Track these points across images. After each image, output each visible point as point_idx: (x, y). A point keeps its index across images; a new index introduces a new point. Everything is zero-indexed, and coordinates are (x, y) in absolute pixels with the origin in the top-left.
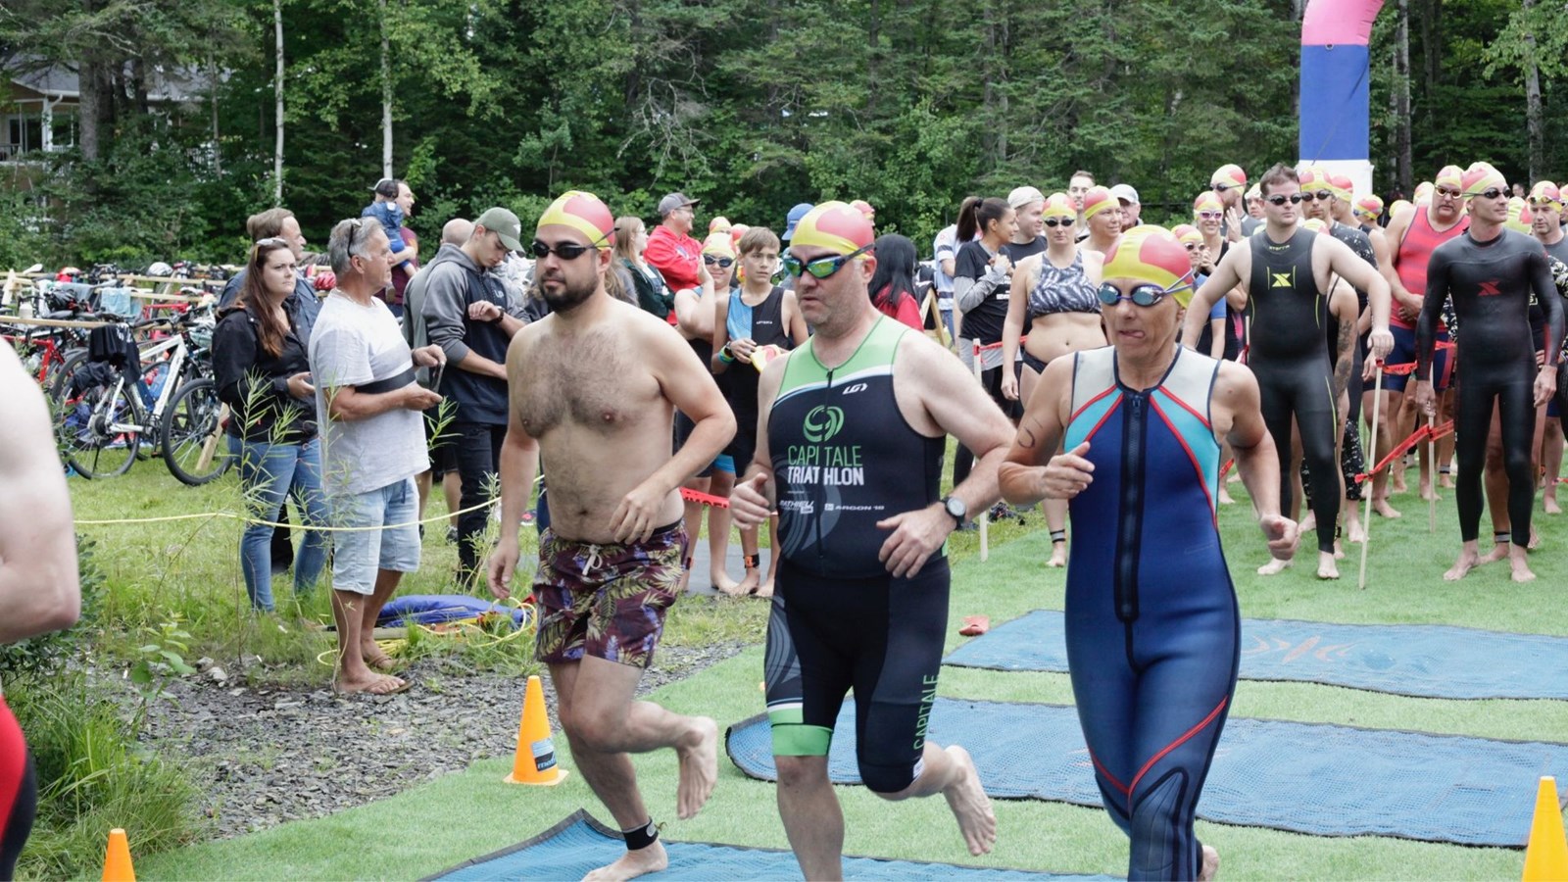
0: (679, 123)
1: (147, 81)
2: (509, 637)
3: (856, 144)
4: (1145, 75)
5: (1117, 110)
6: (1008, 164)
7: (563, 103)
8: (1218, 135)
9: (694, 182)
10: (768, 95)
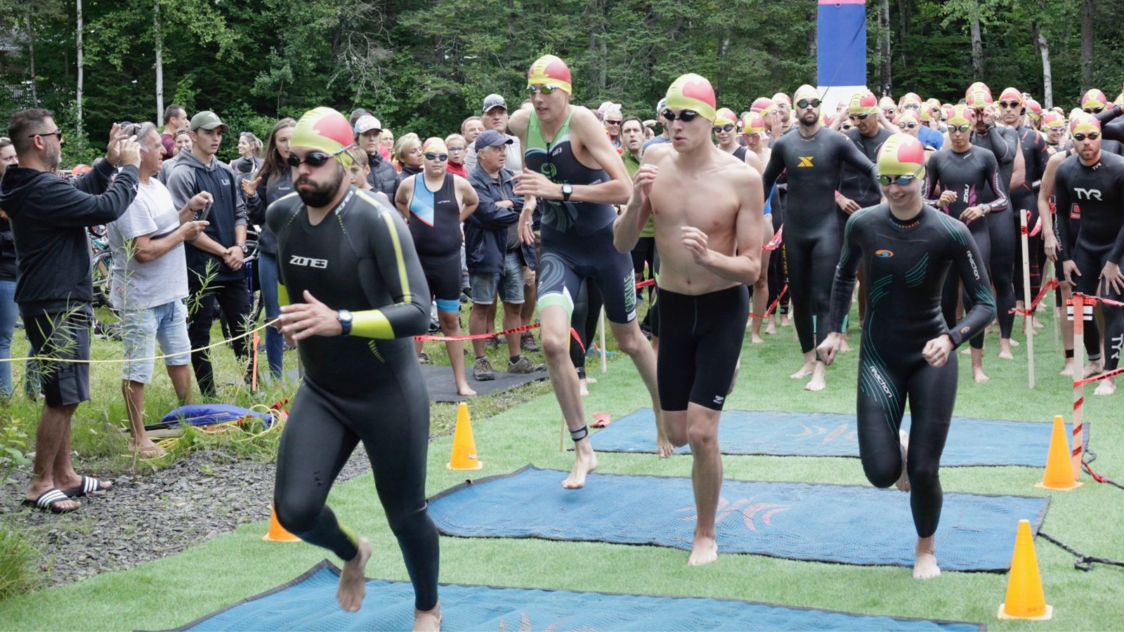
0: (371, 63)
2: (261, 434)
3: (499, 78)
4: (703, 28)
5: (685, 53)
6: (607, 92)
7: (286, 49)
8: (756, 70)
9: (382, 106)
10: (434, 44)
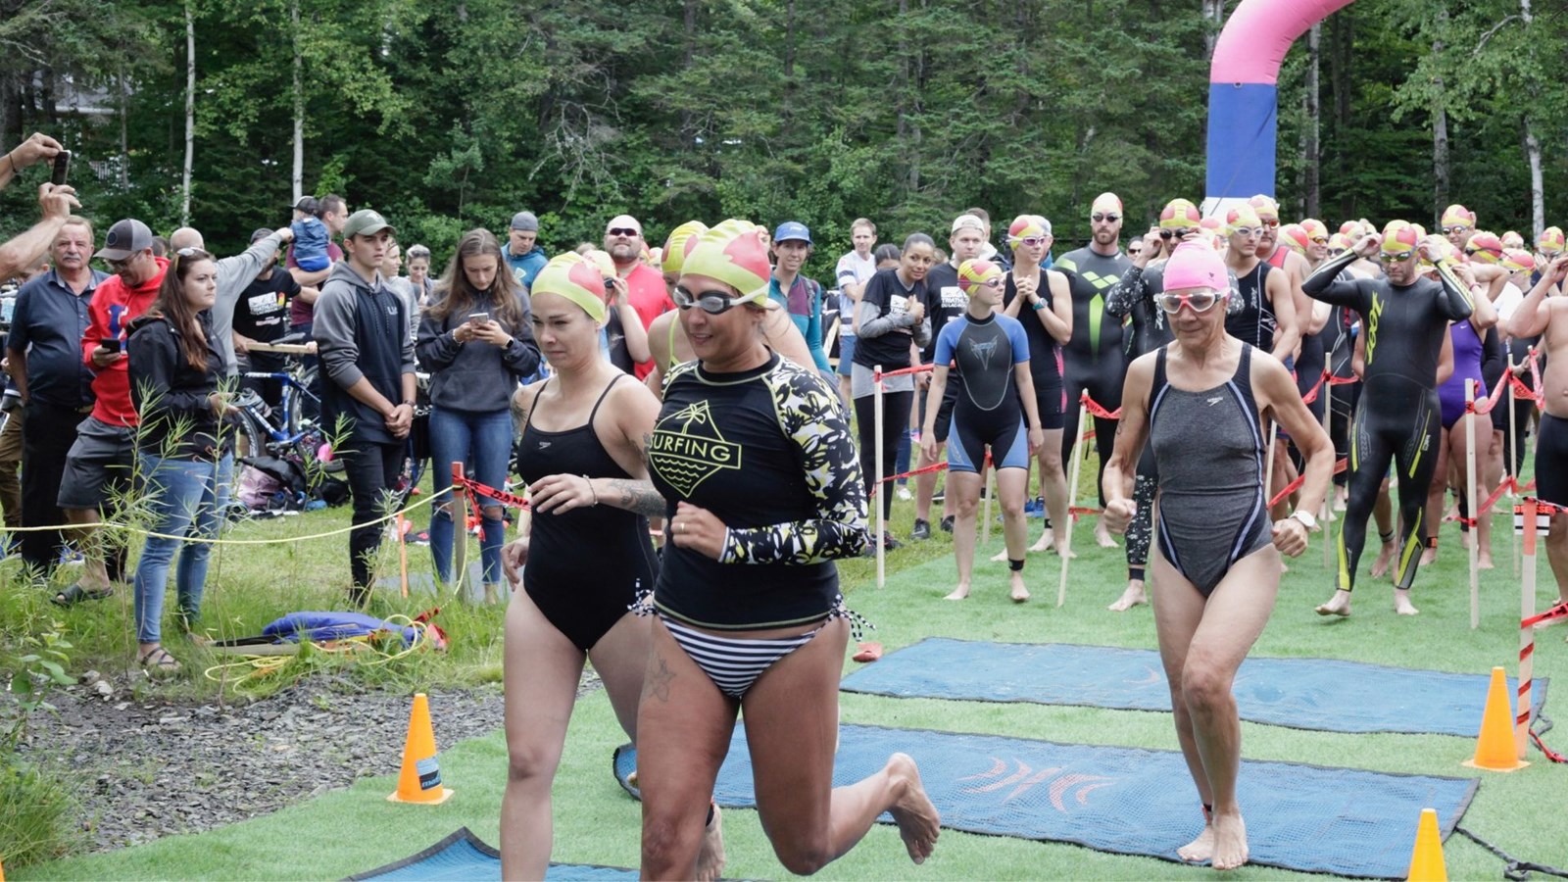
0: (591, 146)
1: (55, 91)
2: (399, 655)
3: (768, 173)
4: (1058, 111)
5: (1029, 144)
6: (919, 196)
7: (474, 124)
8: (1128, 172)
9: (605, 207)
10: (682, 121)
